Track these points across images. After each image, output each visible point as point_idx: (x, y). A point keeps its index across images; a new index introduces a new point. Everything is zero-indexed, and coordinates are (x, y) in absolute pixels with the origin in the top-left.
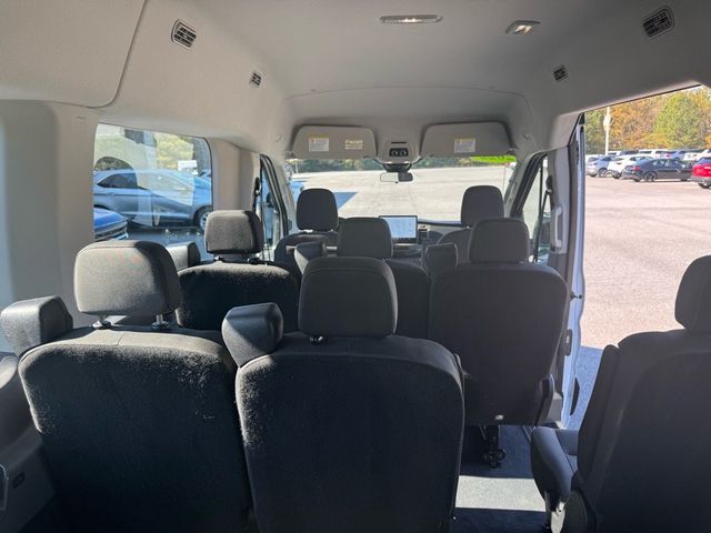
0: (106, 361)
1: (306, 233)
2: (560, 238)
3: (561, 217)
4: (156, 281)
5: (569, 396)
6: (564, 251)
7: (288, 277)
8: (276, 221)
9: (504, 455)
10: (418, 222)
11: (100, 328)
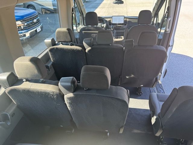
0: (28, 92)
1: (88, 27)
2: (169, 28)
3: (170, 21)
4: (38, 71)
5: (164, 73)
6: (169, 32)
7: (82, 50)
8: (80, 17)
9: (142, 94)
10: (125, 18)
11: (25, 81)
